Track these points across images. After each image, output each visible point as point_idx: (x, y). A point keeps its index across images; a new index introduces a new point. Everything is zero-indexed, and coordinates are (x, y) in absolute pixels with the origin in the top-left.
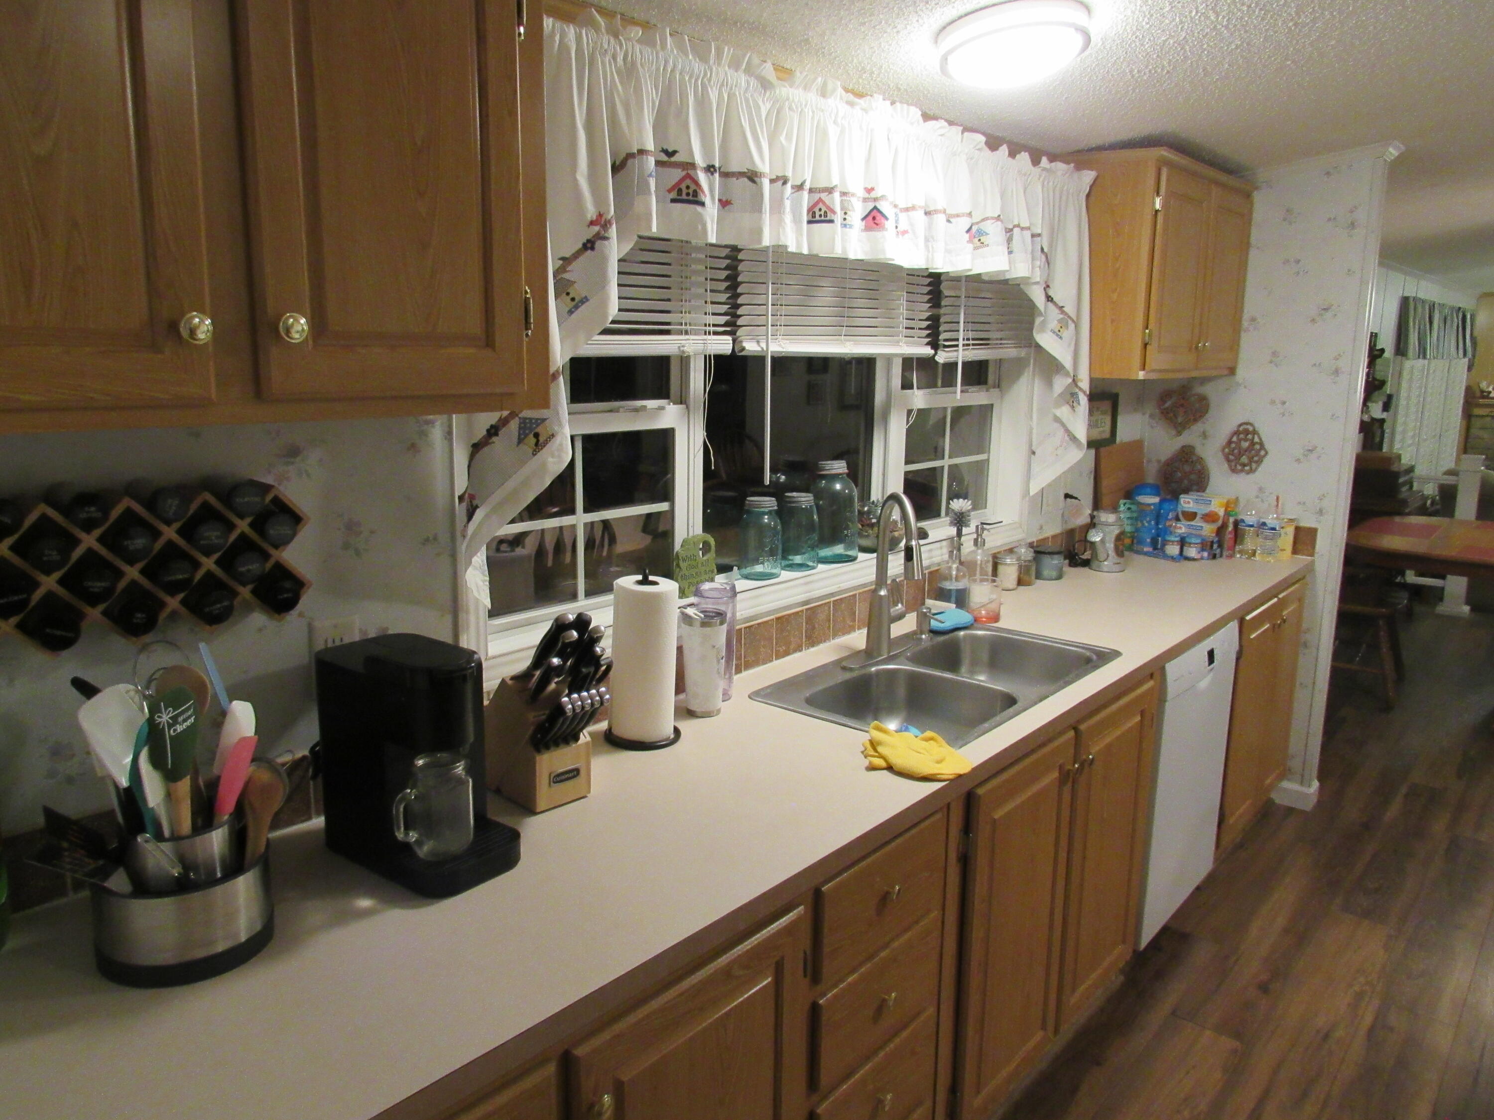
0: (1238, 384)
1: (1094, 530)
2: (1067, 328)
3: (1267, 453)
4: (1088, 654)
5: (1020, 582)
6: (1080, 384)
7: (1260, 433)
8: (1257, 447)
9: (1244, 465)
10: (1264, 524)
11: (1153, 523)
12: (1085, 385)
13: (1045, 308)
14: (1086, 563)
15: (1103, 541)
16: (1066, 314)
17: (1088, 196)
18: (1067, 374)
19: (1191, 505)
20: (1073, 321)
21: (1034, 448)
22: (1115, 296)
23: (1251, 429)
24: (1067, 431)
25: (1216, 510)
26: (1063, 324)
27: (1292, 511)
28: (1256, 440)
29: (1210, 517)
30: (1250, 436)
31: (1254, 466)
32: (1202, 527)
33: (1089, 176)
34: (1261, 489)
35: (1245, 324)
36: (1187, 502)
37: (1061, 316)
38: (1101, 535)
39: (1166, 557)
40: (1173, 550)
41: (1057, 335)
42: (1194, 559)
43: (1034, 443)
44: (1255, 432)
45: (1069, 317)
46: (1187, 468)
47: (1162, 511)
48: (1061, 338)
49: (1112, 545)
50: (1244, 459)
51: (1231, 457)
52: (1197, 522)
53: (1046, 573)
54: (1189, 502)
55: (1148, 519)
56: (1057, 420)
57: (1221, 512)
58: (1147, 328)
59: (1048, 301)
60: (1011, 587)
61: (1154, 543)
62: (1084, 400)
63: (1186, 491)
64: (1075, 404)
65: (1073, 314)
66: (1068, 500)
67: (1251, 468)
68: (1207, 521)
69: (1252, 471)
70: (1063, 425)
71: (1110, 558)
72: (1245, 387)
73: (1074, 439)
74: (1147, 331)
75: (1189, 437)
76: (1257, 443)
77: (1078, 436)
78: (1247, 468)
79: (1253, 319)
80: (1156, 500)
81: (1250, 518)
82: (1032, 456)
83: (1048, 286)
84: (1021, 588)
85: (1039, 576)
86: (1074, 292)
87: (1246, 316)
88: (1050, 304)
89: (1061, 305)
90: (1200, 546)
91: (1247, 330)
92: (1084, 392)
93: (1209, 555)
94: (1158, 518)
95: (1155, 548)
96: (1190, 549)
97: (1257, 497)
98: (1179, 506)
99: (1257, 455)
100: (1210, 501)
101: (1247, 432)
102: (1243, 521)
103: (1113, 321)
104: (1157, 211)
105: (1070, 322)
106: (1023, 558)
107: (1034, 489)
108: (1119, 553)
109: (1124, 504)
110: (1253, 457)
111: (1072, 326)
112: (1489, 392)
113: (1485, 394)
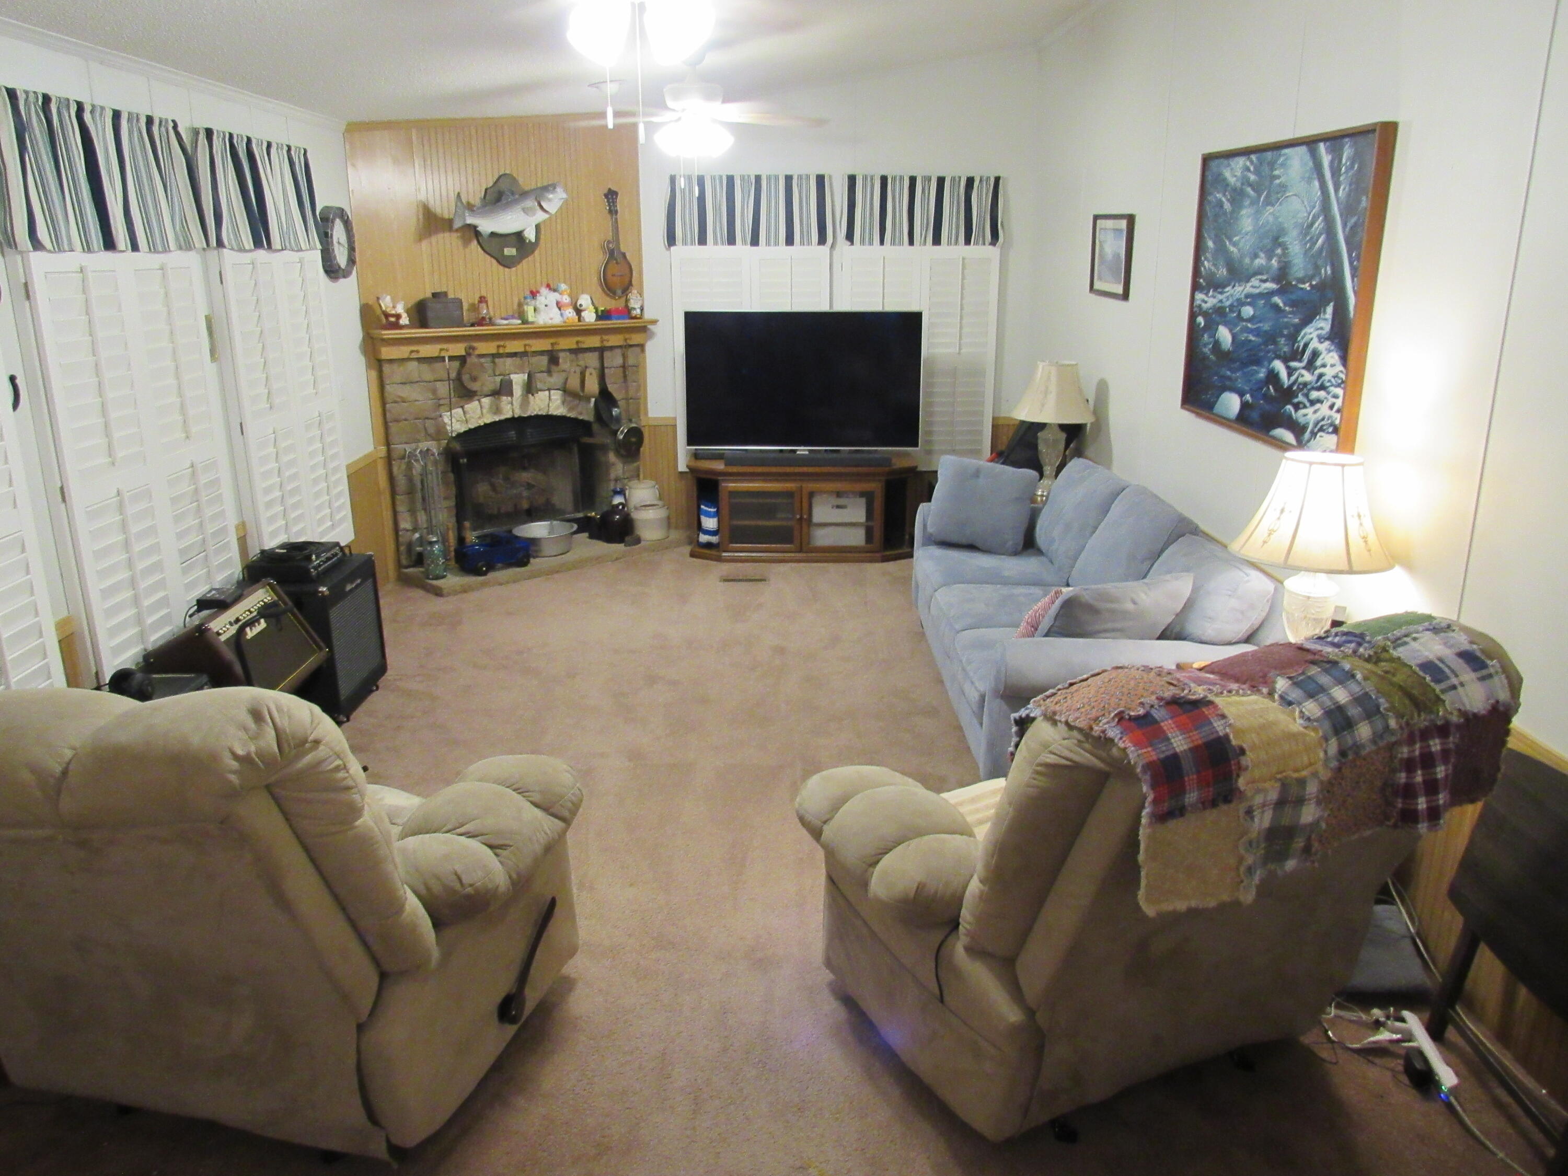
112: (398, 316)
113: (393, 319)
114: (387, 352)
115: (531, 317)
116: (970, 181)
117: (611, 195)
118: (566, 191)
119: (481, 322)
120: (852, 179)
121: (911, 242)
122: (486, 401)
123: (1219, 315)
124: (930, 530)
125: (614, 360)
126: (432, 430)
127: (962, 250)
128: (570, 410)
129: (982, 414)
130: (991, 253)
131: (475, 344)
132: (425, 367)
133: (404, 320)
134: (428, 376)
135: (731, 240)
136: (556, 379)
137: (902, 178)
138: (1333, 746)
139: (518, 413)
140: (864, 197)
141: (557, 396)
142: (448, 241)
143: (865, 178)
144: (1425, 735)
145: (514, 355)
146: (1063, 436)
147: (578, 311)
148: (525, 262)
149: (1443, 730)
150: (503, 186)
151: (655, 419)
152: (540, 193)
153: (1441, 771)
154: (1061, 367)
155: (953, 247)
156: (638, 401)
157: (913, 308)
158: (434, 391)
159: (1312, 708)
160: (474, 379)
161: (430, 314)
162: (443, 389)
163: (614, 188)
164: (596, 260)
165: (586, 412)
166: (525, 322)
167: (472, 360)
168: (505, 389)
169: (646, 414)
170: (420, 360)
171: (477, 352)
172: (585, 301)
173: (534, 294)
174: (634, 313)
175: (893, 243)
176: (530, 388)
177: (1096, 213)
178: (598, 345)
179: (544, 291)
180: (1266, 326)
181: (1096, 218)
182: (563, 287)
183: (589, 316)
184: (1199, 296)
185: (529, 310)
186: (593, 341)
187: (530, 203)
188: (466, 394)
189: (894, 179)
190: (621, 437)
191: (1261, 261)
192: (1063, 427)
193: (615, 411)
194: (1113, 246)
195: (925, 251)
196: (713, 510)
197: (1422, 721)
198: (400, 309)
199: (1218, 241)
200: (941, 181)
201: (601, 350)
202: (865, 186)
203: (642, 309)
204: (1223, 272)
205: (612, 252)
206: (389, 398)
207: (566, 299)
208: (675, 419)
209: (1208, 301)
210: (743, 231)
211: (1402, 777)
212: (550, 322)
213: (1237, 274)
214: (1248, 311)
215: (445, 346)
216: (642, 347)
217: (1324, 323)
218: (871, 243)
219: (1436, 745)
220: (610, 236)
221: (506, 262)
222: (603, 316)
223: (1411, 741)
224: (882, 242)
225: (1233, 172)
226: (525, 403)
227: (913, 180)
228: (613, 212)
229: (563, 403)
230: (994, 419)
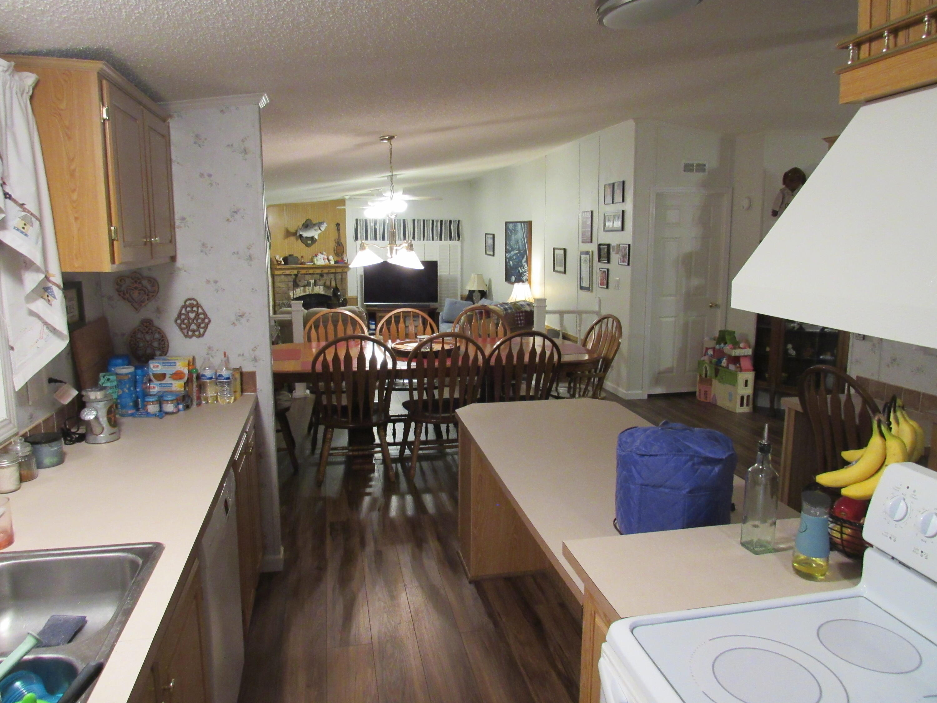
0: (179, 269)
1: (86, 409)
2: (32, 225)
3: (210, 321)
4: (130, 556)
5: (22, 479)
6: (52, 279)
7: (202, 305)
8: (202, 316)
9: (194, 331)
10: (220, 376)
11: (132, 389)
12: (57, 279)
13: (5, 204)
14: (82, 438)
15: (96, 418)
16: (29, 212)
17: (31, 98)
18: (38, 270)
19: (160, 367)
20: (37, 219)
21: (11, 344)
22: (75, 196)
23: (195, 303)
24: (46, 323)
25: (182, 369)
26: (27, 222)
27: (235, 363)
28: (200, 311)
29: (177, 376)
30: (195, 309)
31: (202, 331)
32: (171, 384)
33: (30, 79)
34: (210, 348)
35: (177, 222)
36: (156, 367)
37: (23, 214)
38: (95, 413)
39: (148, 414)
40: (153, 408)
41: (22, 232)
42: (172, 413)
43: (11, 339)
44: (198, 305)
45: (32, 214)
46: (148, 337)
47: (138, 377)
48: (26, 235)
49: (105, 419)
50: (193, 327)
51: (183, 326)
52: (168, 380)
53: (47, 461)
54: (157, 366)
55: (127, 386)
56: (32, 313)
57: (186, 371)
58: (112, 226)
59: (6, 198)
60: (13, 487)
61: (136, 406)
62: (58, 293)
63: (152, 357)
64: (50, 298)
65: (36, 213)
66: (53, 384)
67: (200, 333)
68: (175, 379)
69: (200, 336)
70: (39, 318)
71: (105, 430)
72: (185, 271)
73: (53, 330)
74: (112, 228)
75: (147, 312)
76: (201, 314)
77: (58, 327)
78: (197, 333)
79: (183, 219)
80: (131, 369)
81: (208, 373)
82: (11, 352)
83: (4, 183)
84: (25, 485)
85: (40, 466)
86: (33, 189)
87: (177, 217)
88: (8, 200)
89: (21, 202)
90: (175, 401)
91: (179, 227)
92: (58, 286)
93: (184, 406)
94: (135, 383)
95: (138, 409)
96: (169, 405)
97: (208, 354)
98: (150, 370)
99: (203, 323)
100: (175, 363)
101: (192, 306)
102: (203, 375)
103: (76, 219)
104: (104, 120)
105: (34, 219)
106: (20, 454)
107: (19, 384)
108: (113, 423)
109: (104, 377)
110: (200, 325)
111: (36, 224)
112: (281, 262)
113: (279, 262)
114: (277, 272)
115: (316, 262)
116: (450, 222)
117: (338, 225)
118: (327, 224)
119: (302, 264)
120: (414, 221)
121: (433, 239)
122: (302, 288)
123: (511, 259)
124: (444, 318)
125: (339, 276)
126: (286, 297)
127: (449, 242)
128: (326, 292)
129: (457, 294)
130: (458, 243)
131: (300, 271)
132: (286, 277)
133: (283, 263)
134: (286, 280)
135: (376, 239)
136: (322, 282)
137: (429, 220)
138: (505, 312)
139: (311, 292)
140: (418, 225)
141: (322, 287)
142: (293, 239)
143: (418, 220)
144: (519, 313)
145: (310, 274)
146: (479, 294)
147: (329, 260)
148: (313, 246)
149: (522, 312)
150: (308, 222)
151: (351, 296)
152: (319, 224)
153: (522, 318)
154: (478, 275)
155: (446, 242)
156: (345, 290)
157: (434, 260)
158: (288, 285)
159: (502, 308)
160: (300, 281)
161: (289, 261)
162: (291, 284)
163: (339, 223)
164: (332, 244)
165: (330, 293)
166: (314, 264)
167: (299, 275)
168: (308, 284)
169: (347, 295)
170: (285, 275)
171: (301, 273)
172: (331, 257)
173: (316, 255)
174: (345, 262)
175: (427, 240)
176: (315, 284)
177: (487, 233)
178: (341, 271)
179: (319, 254)
180: (517, 260)
181: (486, 234)
182: (325, 253)
183: (332, 262)
184: (507, 254)
185: (315, 260)
186: (333, 270)
187: (317, 228)
188: (296, 285)
189: (427, 221)
190: (341, 302)
191: (516, 246)
192: (480, 292)
193: (339, 293)
194: (490, 241)
195: (437, 243)
196: (374, 323)
197: (519, 311)
198: (281, 259)
199: (509, 242)
200: (441, 221)
201: (335, 273)
202: (418, 222)
203: (348, 260)
204: (510, 249)
205: (338, 243)
206: (276, 286)
207: (326, 257)
208: (357, 296)
209: (508, 255)
210: (380, 236)
211: (516, 319)
212: (321, 264)
213: (513, 249)
214: (515, 257)
215: (292, 271)
216: (346, 272)
217: (525, 259)
218: (420, 240)
219: (521, 314)
220: (337, 237)
221: (308, 246)
222: (336, 262)
223: (517, 313)
224: (424, 240)
225: (511, 226)
226: (313, 289)
227: (433, 221)
228: (338, 230)
229: (324, 290)
230: (461, 295)
